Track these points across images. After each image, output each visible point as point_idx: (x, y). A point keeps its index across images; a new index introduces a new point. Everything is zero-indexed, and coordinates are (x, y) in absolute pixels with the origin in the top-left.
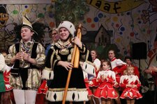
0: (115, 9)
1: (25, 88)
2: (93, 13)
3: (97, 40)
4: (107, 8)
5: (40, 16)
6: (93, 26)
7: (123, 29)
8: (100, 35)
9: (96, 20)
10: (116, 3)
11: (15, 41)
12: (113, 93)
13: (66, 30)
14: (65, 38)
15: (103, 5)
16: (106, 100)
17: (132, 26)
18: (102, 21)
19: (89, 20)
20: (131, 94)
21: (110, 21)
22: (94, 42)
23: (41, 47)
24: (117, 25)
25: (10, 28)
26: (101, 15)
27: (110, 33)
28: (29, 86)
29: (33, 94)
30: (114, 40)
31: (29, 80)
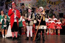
0: (54, 4)
1: (29, 26)
2: (48, 5)
3: (49, 12)
4: (52, 3)
6: (48, 8)
7: (57, 9)
8: (50, 11)
9: (49, 7)
10: (55, 2)
11: (27, 13)
12: (54, 27)
13: (41, 9)
16: (52, 29)
17: (59, 8)
18: (51, 7)
19: (47, 7)
20: (59, 27)
21: (53, 7)
23: (34, 14)
24: (55, 8)
25: (25, 9)
26: (50, 6)
27: (53, 10)
28: (30, 25)
30: (54, 12)
31: (30, 23)
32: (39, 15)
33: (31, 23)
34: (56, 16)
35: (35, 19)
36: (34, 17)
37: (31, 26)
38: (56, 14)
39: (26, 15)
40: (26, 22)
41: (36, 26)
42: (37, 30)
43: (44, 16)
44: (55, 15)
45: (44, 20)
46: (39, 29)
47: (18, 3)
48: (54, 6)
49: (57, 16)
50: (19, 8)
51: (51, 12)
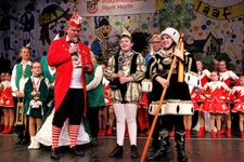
0: (225, 15)
1: (124, 102)
2: (200, 20)
3: (205, 49)
4: (216, 14)
5: (144, 26)
6: (201, 34)
7: (234, 36)
8: (208, 44)
9: (204, 27)
10: (226, 9)
12: (224, 106)
13: (169, 37)
14: (168, 46)
15: (211, 12)
16: (216, 115)
18: (210, 29)
19: (196, 28)
21: (219, 28)
22: (202, 52)
24: (228, 33)
26: (209, 23)
27: (220, 41)
28: (128, 99)
29: (133, 108)
30: (224, 49)
31: (128, 93)
32: (162, 59)
33: (133, 92)
34: (233, 62)
35: (147, 76)
36: (144, 69)
37: (132, 102)
38: (232, 56)
39: (110, 60)
40: (114, 89)
41: (149, 102)
42: (153, 117)
43: (183, 62)
44: (228, 60)
45: (180, 79)
46: (163, 113)
47: (88, 18)
48: (225, 26)
49: (238, 62)
50: (90, 37)
51: (213, 48)
